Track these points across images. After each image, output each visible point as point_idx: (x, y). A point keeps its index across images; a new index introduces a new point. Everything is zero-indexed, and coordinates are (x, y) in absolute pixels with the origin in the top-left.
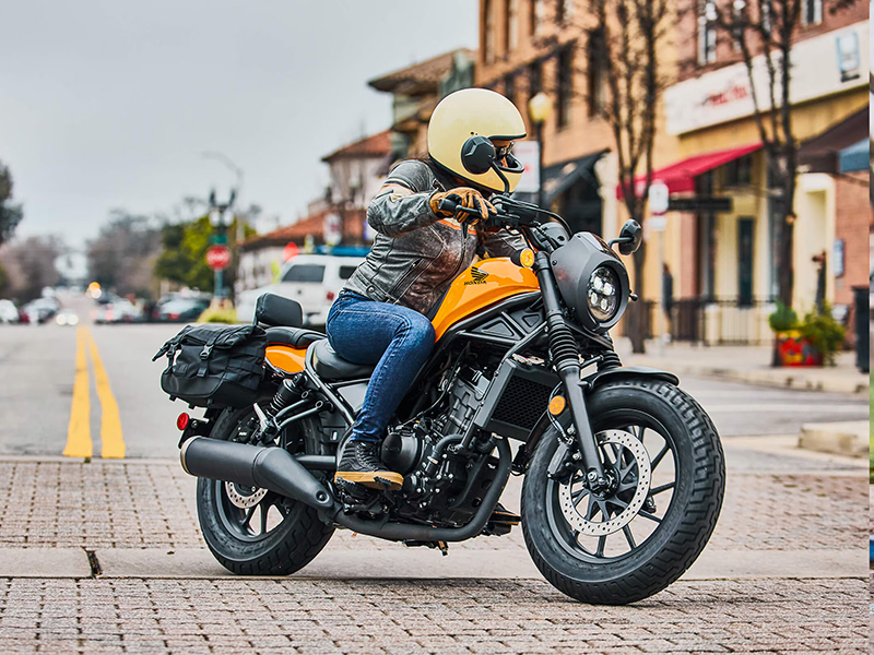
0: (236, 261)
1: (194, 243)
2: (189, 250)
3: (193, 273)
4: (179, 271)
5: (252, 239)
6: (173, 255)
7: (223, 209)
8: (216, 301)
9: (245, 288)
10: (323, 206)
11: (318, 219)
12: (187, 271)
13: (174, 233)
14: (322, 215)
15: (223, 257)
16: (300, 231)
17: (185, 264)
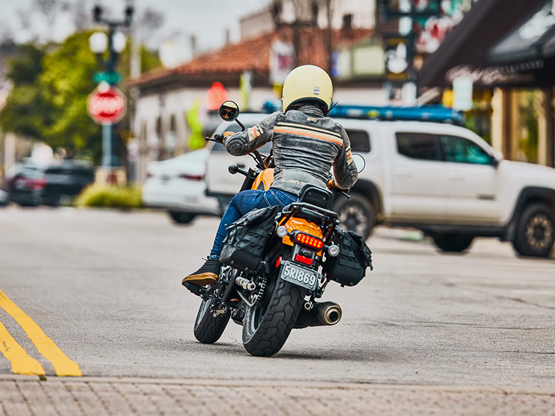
0: (131, 109)
1: (63, 80)
2: (53, 90)
3: (60, 126)
4: (37, 122)
5: (155, 73)
6: (26, 95)
7: (112, 28)
8: (102, 174)
9: (144, 152)
10: (268, 26)
11: (260, 44)
12: (49, 123)
13: (25, 59)
14: (267, 39)
15: (115, 105)
16: (232, 64)
17: (48, 111)
